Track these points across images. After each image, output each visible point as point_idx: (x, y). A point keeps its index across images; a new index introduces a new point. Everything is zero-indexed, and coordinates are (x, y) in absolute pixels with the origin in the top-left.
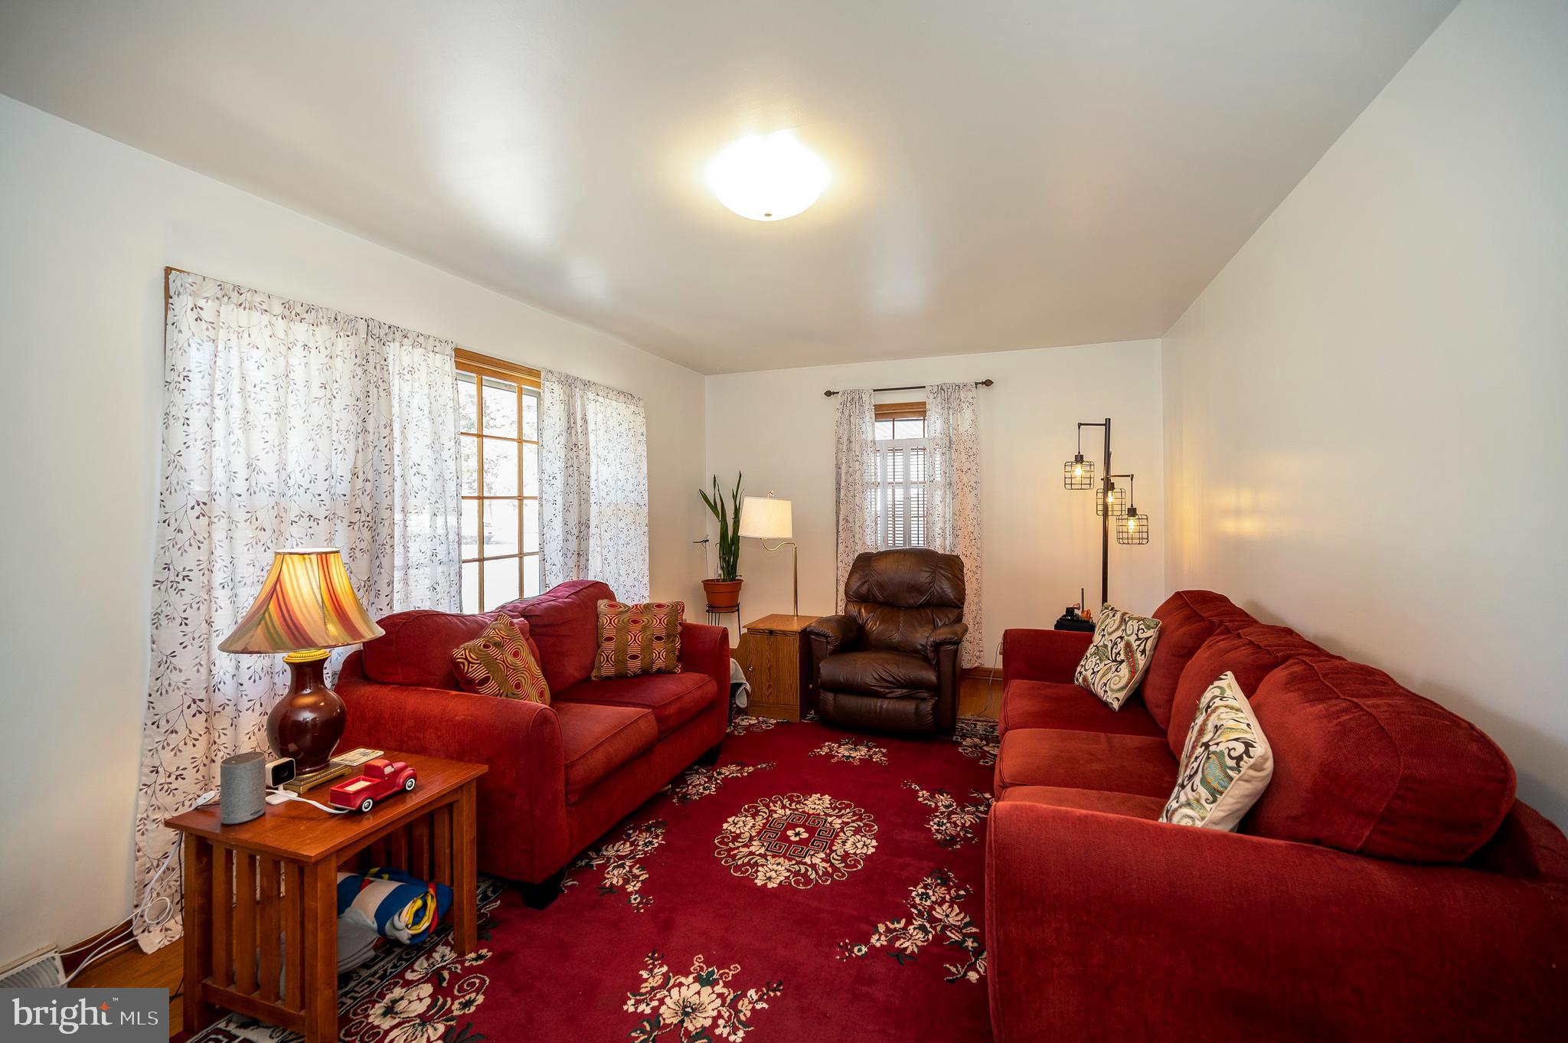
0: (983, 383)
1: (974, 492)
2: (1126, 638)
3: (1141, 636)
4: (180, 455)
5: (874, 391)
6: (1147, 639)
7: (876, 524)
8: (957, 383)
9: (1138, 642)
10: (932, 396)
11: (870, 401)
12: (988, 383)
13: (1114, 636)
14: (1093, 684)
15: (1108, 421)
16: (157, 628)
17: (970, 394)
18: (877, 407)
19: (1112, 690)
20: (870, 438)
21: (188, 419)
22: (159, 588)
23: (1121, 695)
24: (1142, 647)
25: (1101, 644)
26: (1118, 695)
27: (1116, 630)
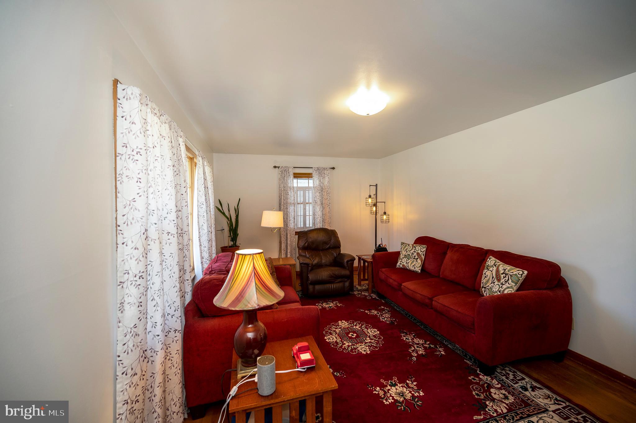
0: (332, 168)
1: (329, 207)
2: (416, 252)
3: (422, 250)
4: (135, 201)
5: (294, 167)
6: (424, 251)
7: (294, 219)
8: (324, 167)
9: (421, 252)
10: (315, 171)
11: (292, 171)
12: (333, 168)
13: (412, 252)
14: (408, 266)
15: (377, 185)
16: (122, 312)
17: (328, 172)
18: (294, 174)
19: (417, 267)
20: (292, 186)
21: (140, 179)
22: (122, 287)
23: (420, 268)
24: (423, 254)
25: (407, 254)
26: (419, 268)
27: (412, 249)
